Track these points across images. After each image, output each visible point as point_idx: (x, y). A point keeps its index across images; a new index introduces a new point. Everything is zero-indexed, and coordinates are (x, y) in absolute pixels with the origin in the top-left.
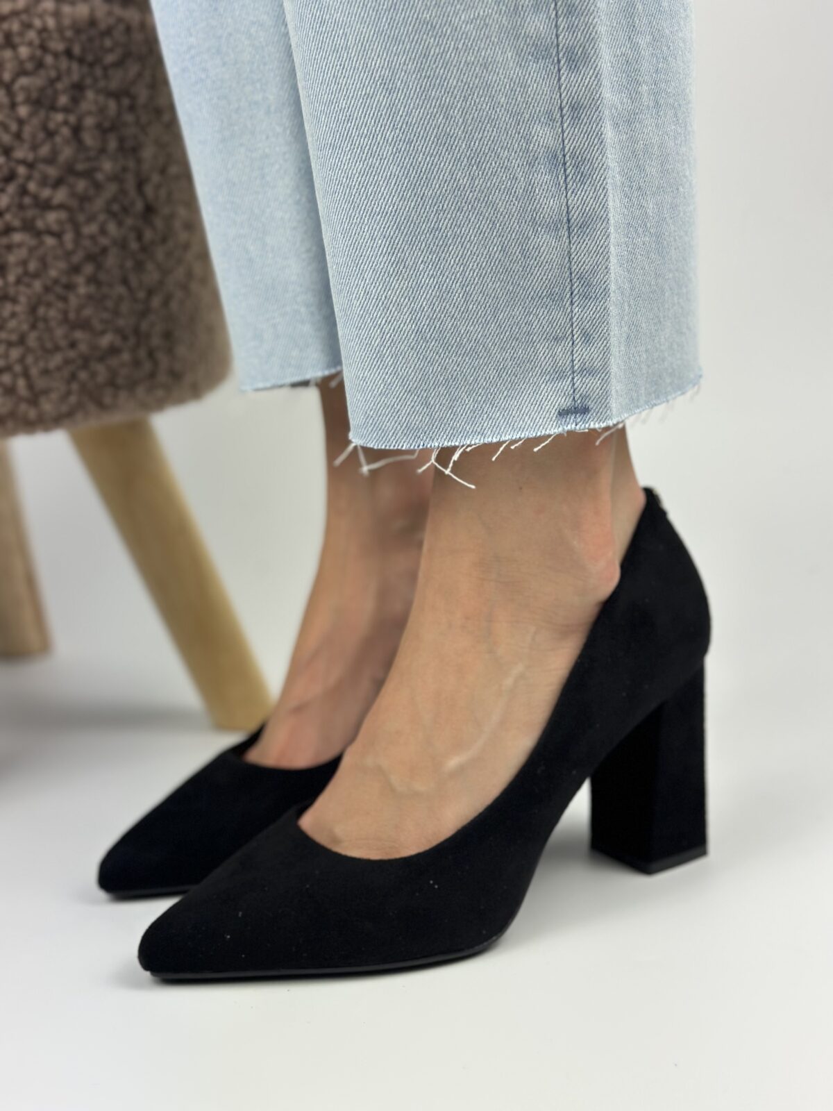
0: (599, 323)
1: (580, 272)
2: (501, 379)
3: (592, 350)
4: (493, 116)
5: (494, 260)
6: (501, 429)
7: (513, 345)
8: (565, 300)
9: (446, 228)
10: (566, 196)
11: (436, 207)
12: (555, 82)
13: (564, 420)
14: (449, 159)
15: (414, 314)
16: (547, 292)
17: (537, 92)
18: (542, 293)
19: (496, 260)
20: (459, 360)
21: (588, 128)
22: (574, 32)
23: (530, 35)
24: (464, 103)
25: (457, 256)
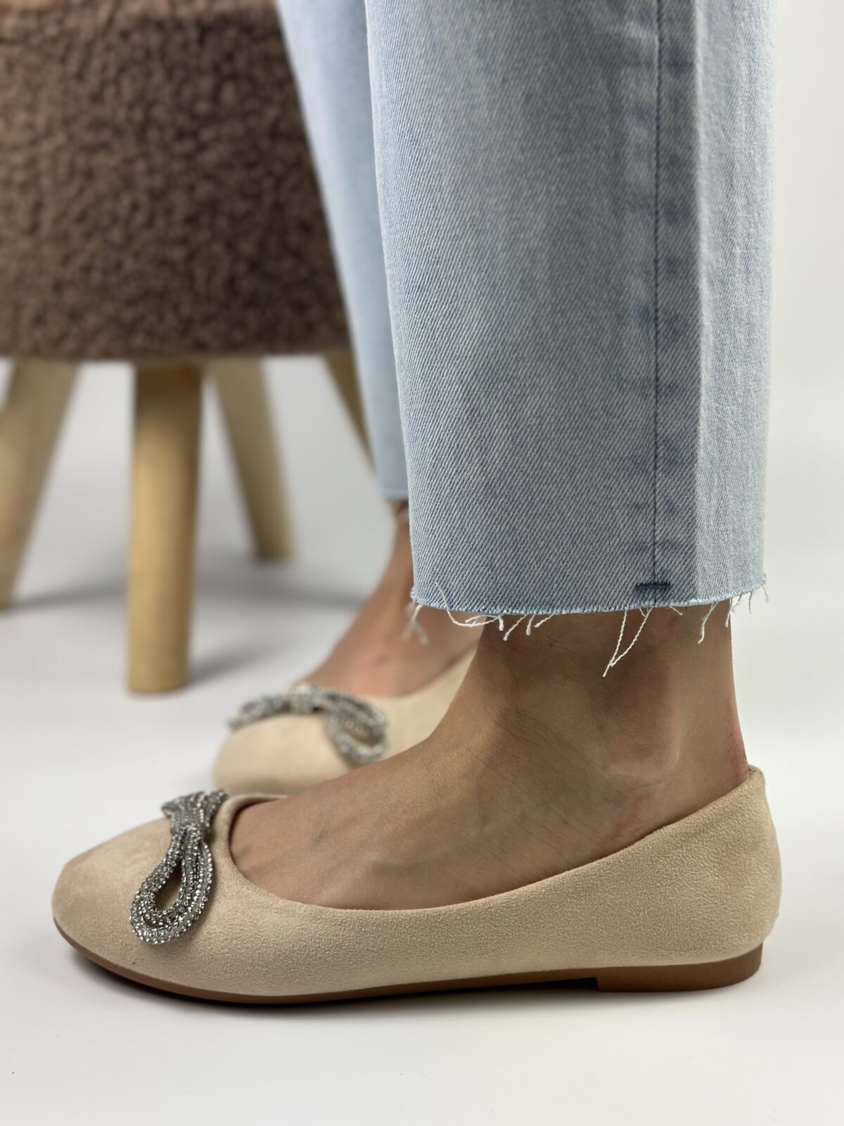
0: (685, 490)
1: (666, 434)
2: (575, 546)
3: (676, 519)
5: (573, 415)
6: (571, 600)
7: (589, 508)
8: (649, 463)
9: (525, 377)
10: (656, 353)
11: (516, 354)
12: (652, 233)
13: (641, 596)
14: (533, 305)
15: (485, 466)
16: (630, 452)
17: (632, 242)
18: (624, 454)
19: (575, 415)
20: (529, 521)
22: (674, 184)
23: (629, 183)
25: (534, 407)
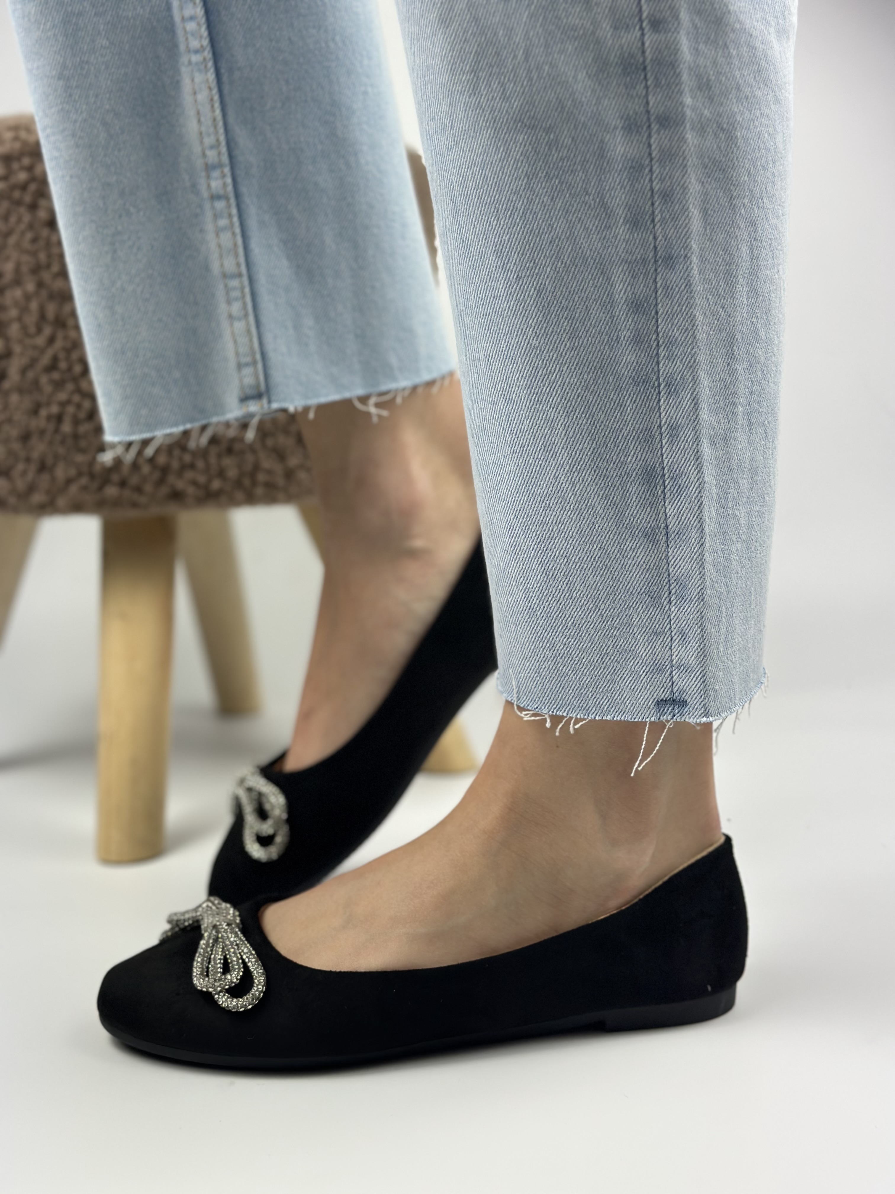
1: (676, 575)
2: (605, 663)
3: (688, 648)
4: (593, 431)
6: (604, 708)
7: (615, 633)
10: (665, 505)
12: (655, 404)
13: (661, 710)
16: (646, 587)
17: (636, 411)
18: (641, 590)
21: (685, 445)
22: (674, 360)
23: (631, 361)
24: (566, 418)
